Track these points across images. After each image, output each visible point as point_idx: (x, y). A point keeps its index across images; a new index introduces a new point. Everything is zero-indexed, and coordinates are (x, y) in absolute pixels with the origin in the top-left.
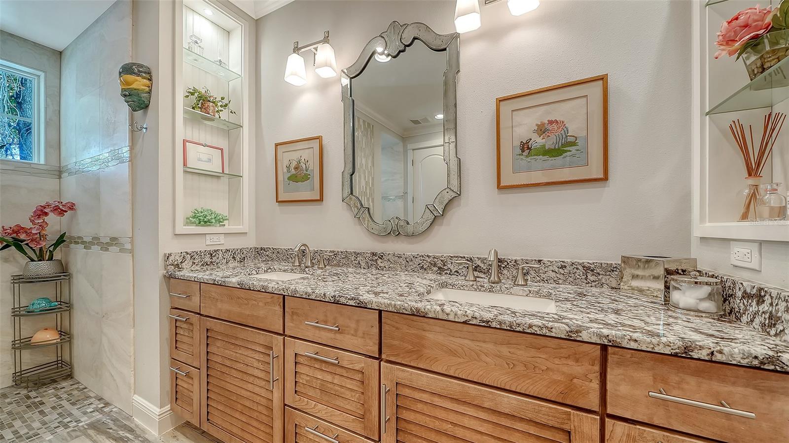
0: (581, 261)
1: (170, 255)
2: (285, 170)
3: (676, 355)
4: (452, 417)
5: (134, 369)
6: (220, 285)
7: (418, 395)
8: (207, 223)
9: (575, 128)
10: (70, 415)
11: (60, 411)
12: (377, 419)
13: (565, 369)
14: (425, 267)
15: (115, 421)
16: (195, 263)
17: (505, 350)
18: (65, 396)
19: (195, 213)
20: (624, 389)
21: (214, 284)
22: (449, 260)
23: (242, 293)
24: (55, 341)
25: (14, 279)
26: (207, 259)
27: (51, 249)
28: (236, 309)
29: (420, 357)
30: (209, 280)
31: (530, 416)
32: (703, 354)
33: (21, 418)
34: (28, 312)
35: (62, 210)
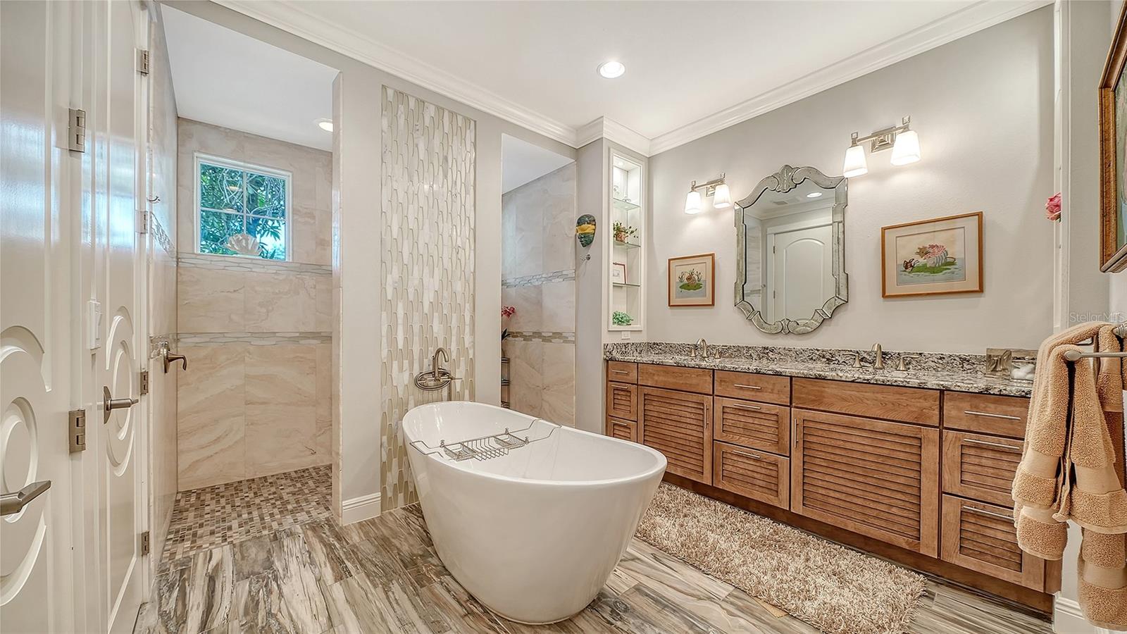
0: (957, 354)
2: (678, 280)
3: (981, 393)
4: (843, 437)
7: (819, 426)
8: (622, 323)
9: (955, 251)
12: (788, 443)
13: (918, 404)
14: (814, 358)
16: (618, 352)
17: (879, 396)
20: (954, 413)
21: (652, 364)
22: (836, 353)
23: (677, 369)
26: (624, 349)
28: (671, 380)
29: (821, 403)
30: (648, 361)
31: (895, 432)
32: (996, 392)
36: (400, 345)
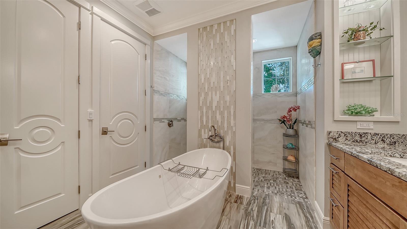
1: (331, 132)
5: (316, 187)
6: (355, 157)
8: (358, 114)
10: (294, 193)
11: (292, 189)
15: (307, 207)
16: (347, 139)
18: (295, 185)
19: (349, 107)
21: (351, 155)
23: (371, 169)
24: (294, 161)
25: (283, 135)
26: (357, 138)
27: (293, 125)
28: (367, 179)
30: (349, 152)
33: (282, 185)
34: (287, 147)
35: (295, 109)
36: (205, 124)
